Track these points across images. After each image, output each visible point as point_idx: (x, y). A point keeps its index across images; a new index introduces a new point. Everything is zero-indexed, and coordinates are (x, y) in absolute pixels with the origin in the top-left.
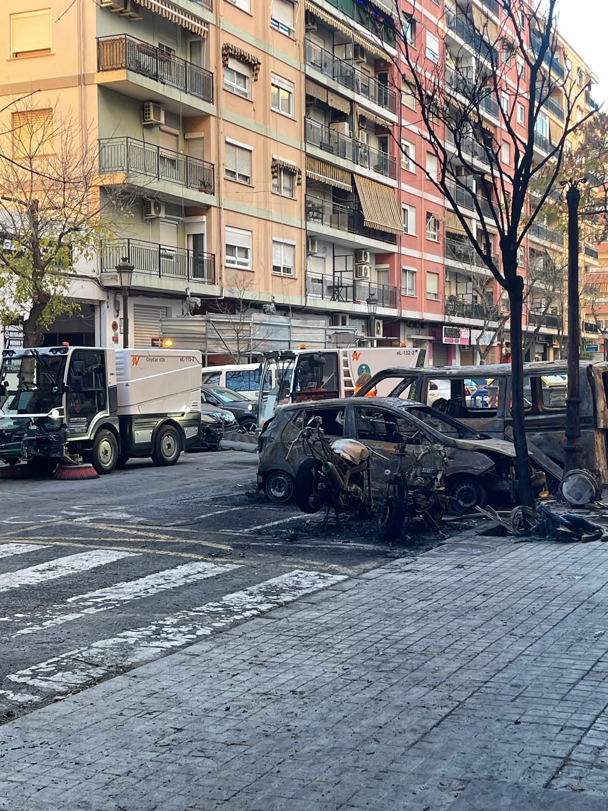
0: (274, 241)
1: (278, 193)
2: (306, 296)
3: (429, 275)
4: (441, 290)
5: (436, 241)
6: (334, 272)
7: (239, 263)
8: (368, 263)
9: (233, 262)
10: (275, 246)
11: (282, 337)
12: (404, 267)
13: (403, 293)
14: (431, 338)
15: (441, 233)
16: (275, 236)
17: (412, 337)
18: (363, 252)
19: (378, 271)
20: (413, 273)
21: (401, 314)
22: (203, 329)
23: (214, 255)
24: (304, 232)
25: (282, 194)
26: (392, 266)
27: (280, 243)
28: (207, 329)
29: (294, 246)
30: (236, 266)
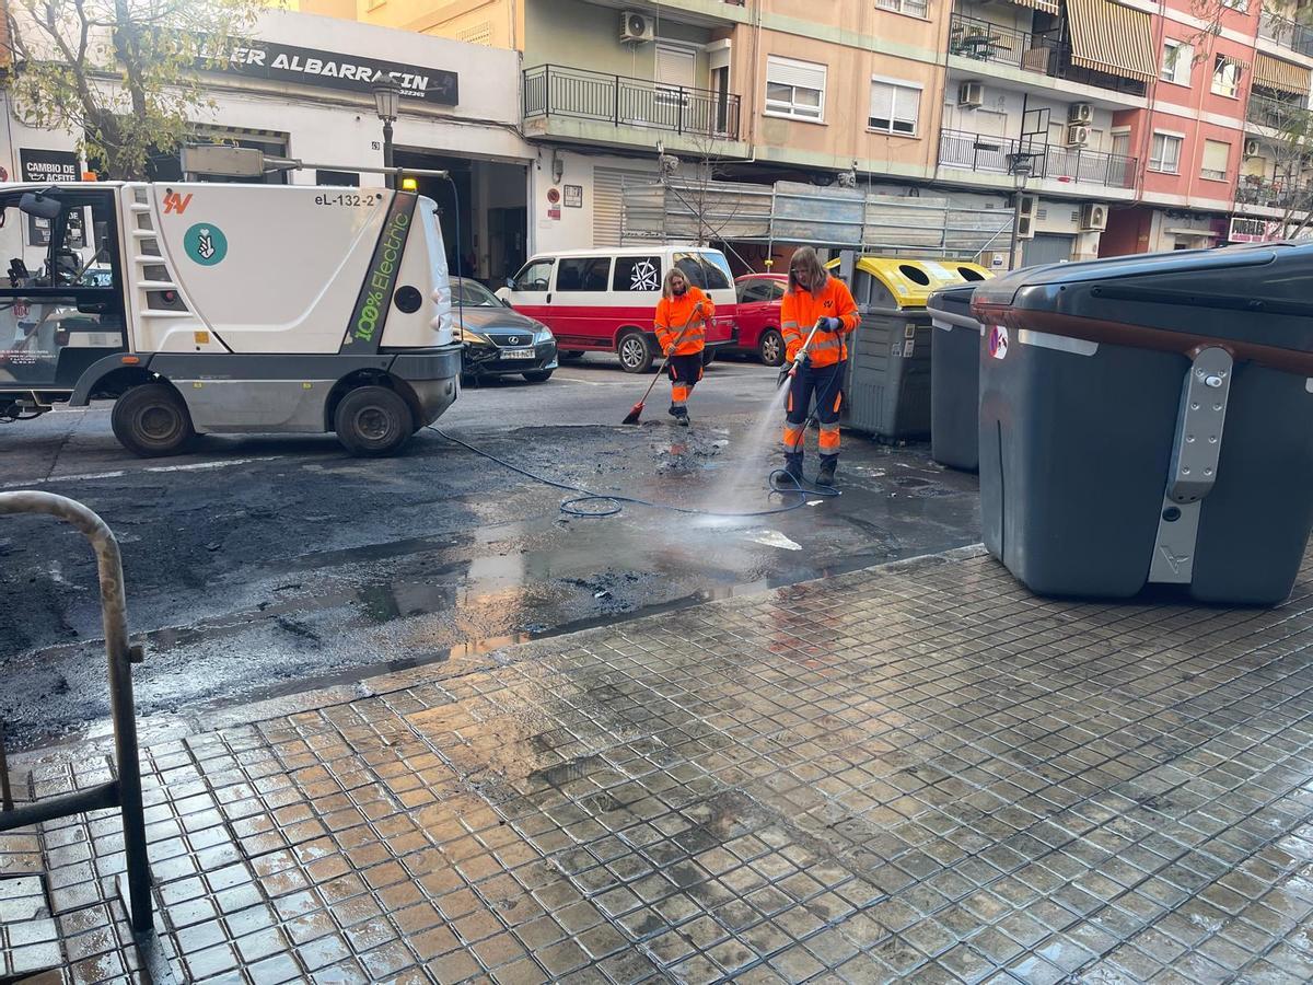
0: (873, 82)
1: (893, 9)
2: (938, 164)
3: (1208, 145)
4: (1233, 167)
5: (1233, 97)
6: (1022, 134)
7: (797, 112)
8: (1089, 123)
9: (788, 111)
10: (878, 90)
11: (845, 218)
12: (1157, 131)
13: (1150, 167)
14: (1213, 234)
15: (1244, 85)
16: (877, 73)
17: (1172, 230)
18: (1081, 106)
19: (1115, 137)
20: (1178, 139)
21: (1141, 197)
22: (660, 201)
23: (739, 97)
24: (941, 71)
25: (902, 12)
26: (1135, 129)
27: (892, 85)
28: (666, 200)
29: (921, 90)
30: (792, 115)
